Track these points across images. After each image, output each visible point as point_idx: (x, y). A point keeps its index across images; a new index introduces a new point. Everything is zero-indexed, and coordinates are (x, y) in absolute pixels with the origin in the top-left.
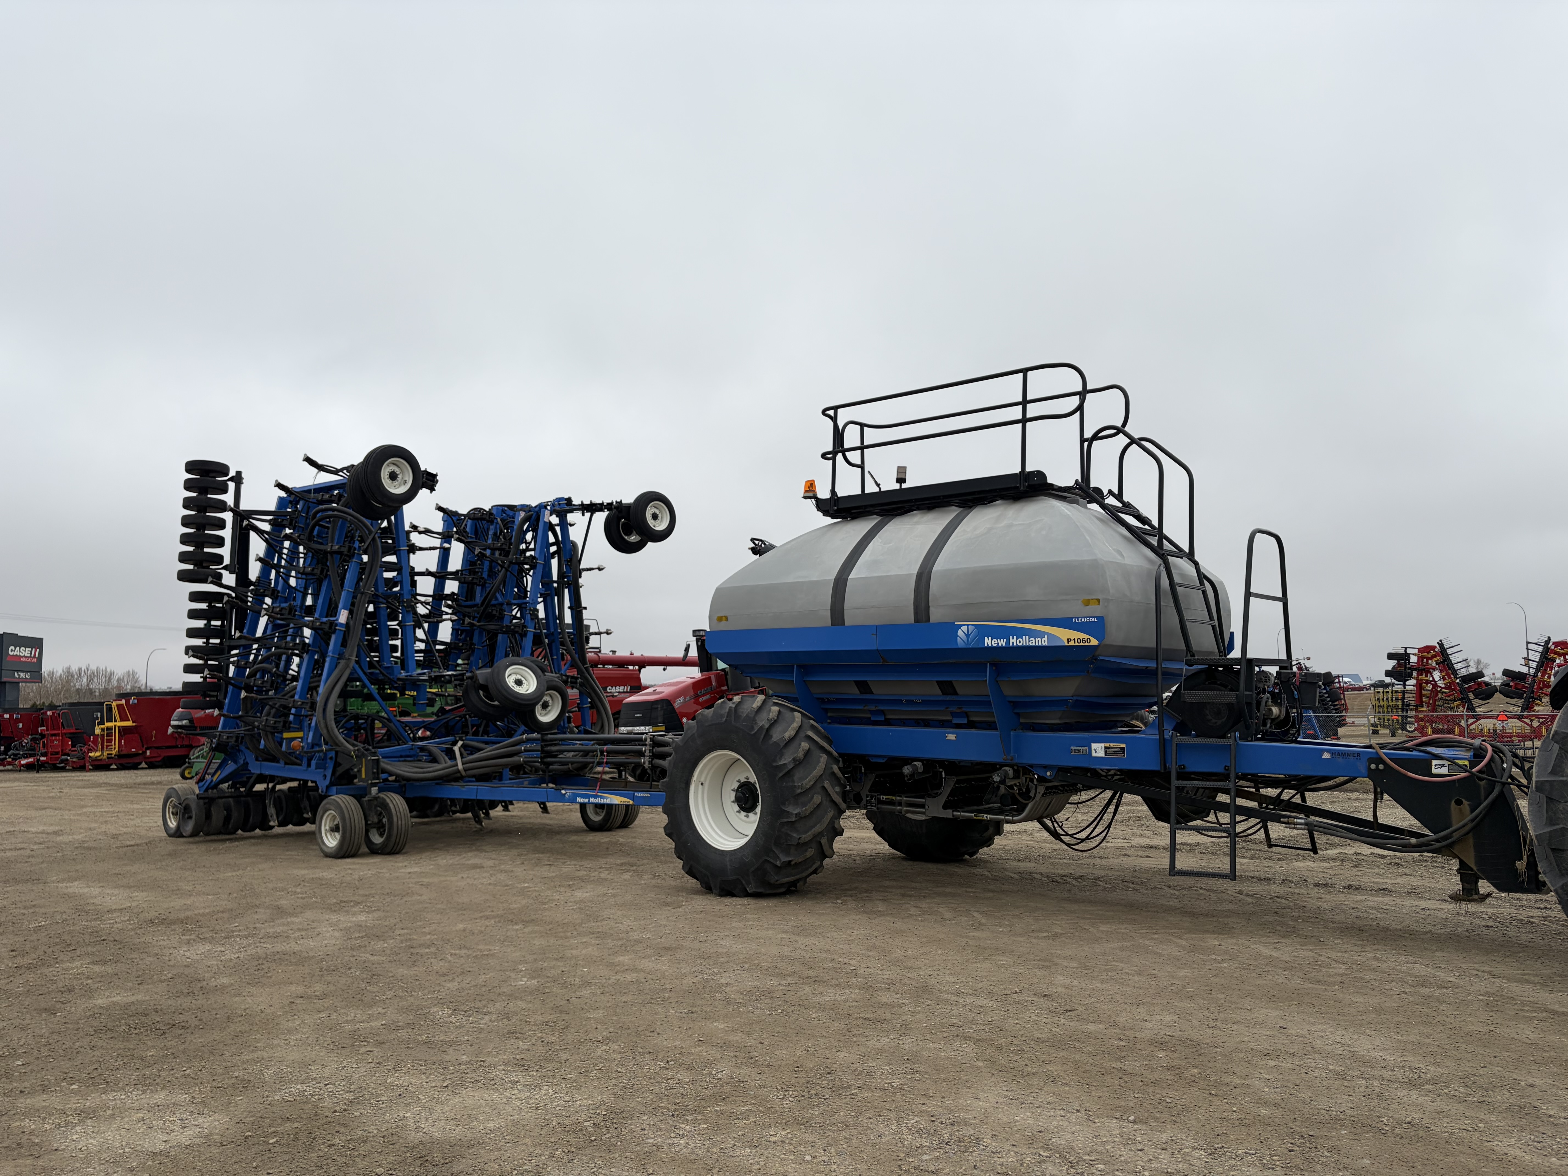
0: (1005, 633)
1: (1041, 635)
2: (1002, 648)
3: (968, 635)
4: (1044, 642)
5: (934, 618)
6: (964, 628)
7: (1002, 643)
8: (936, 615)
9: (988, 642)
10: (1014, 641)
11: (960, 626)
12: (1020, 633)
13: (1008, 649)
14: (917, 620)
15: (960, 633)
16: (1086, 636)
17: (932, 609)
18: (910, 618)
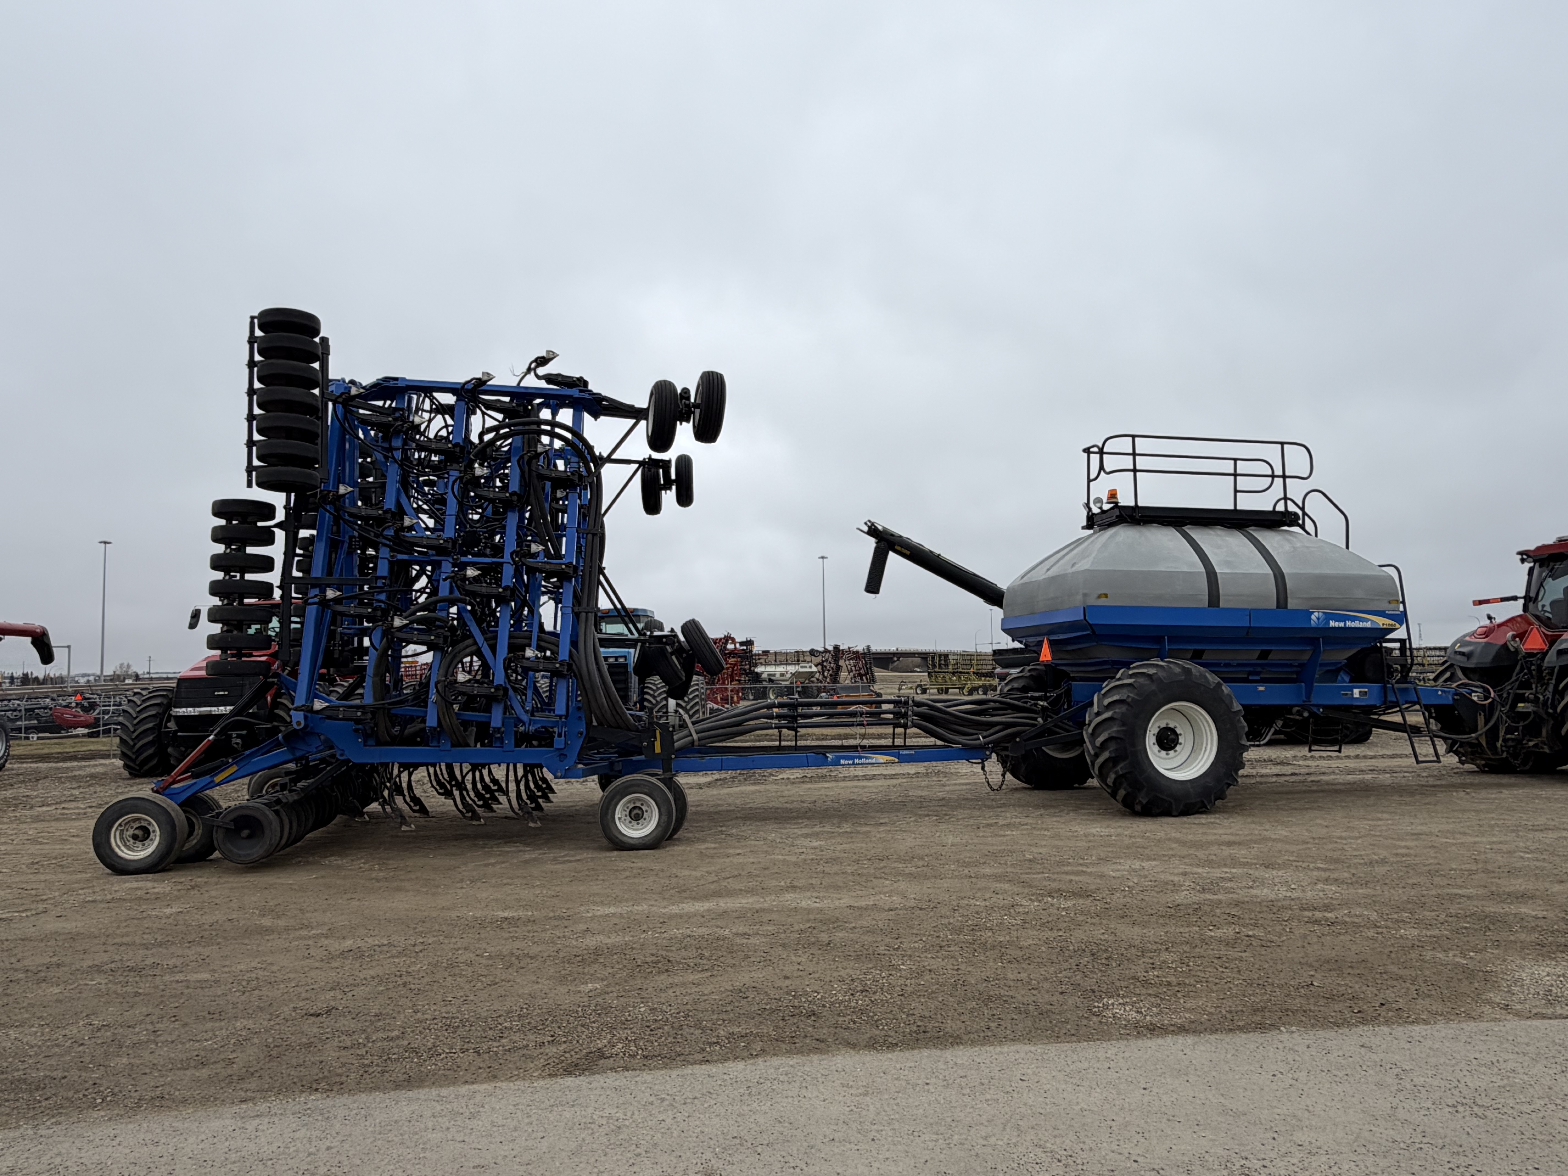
0: (1344, 618)
1: (1367, 620)
2: (1341, 628)
3: (1318, 619)
4: (1368, 625)
5: (1290, 606)
6: (1316, 614)
7: (1342, 624)
8: (1292, 604)
9: (1332, 624)
10: (1349, 624)
11: (1313, 612)
12: (1353, 619)
13: (1345, 629)
14: (1278, 607)
15: (1313, 617)
16: (1393, 623)
17: (1289, 600)
18: (1273, 604)
